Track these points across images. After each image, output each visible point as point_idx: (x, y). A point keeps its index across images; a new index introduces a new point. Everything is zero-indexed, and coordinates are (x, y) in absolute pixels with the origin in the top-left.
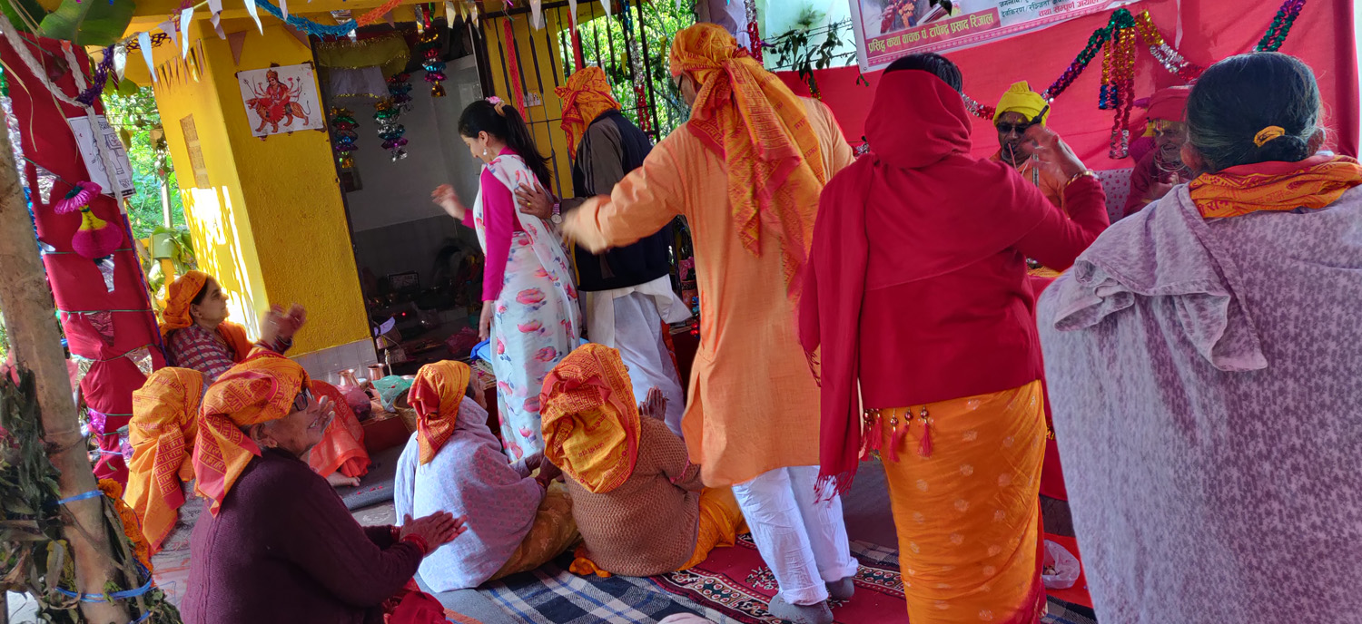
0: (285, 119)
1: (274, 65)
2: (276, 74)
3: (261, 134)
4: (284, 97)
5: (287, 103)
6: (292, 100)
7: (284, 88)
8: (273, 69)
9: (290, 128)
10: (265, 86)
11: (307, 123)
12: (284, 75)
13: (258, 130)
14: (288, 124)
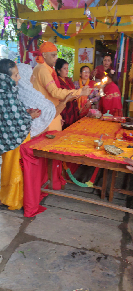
0: (85, 60)
1: (86, 48)
2: (85, 50)
3: (80, 63)
4: (86, 55)
5: (86, 57)
6: (87, 56)
7: (86, 53)
8: (86, 49)
9: (85, 62)
10: (83, 52)
11: (89, 62)
12: (87, 50)
13: (80, 62)
14: (85, 61)
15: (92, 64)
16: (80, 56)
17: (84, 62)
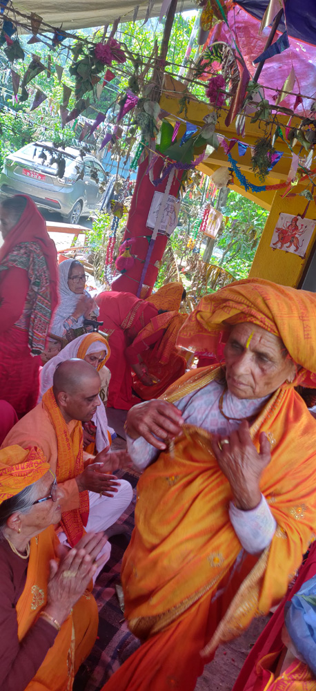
0: (288, 244)
4: (294, 233)
14: (287, 247)
15: (302, 258)
16: (278, 230)
17: (284, 248)
